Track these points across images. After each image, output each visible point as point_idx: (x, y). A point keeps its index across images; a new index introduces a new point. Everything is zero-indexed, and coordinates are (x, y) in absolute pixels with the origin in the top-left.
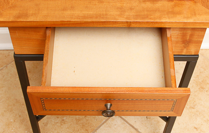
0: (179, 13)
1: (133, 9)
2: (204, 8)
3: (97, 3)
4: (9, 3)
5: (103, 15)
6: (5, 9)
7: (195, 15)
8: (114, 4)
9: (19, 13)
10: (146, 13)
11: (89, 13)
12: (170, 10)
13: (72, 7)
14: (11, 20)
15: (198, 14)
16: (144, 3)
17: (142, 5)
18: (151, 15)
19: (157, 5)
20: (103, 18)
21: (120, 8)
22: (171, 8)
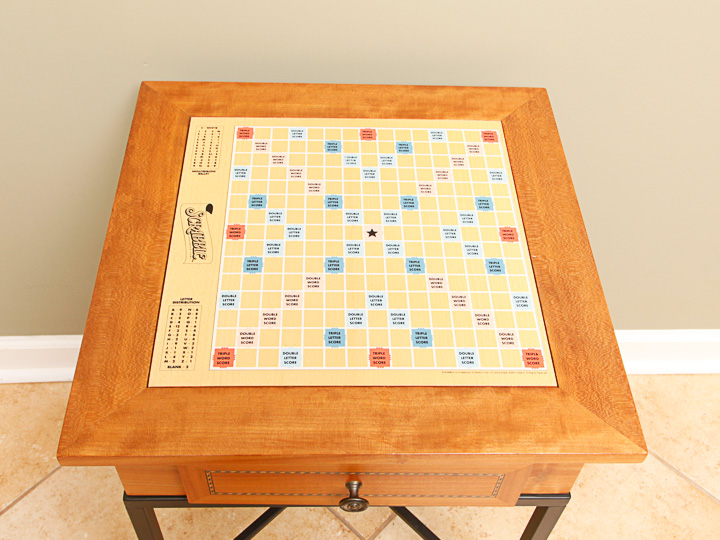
0: (524, 428)
1: (413, 416)
2: (585, 409)
3: (324, 401)
4: (112, 402)
5: (339, 436)
6: (101, 421)
7: (564, 432)
8: (367, 402)
9: (136, 432)
10: (443, 427)
11: (306, 429)
12: (503, 419)
13: (263, 413)
14: (113, 454)
15: (572, 431)
16: (439, 398)
17: (433, 404)
18: (457, 436)
19: (470, 403)
20: (338, 444)
21: (380, 415)
22: (504, 412)
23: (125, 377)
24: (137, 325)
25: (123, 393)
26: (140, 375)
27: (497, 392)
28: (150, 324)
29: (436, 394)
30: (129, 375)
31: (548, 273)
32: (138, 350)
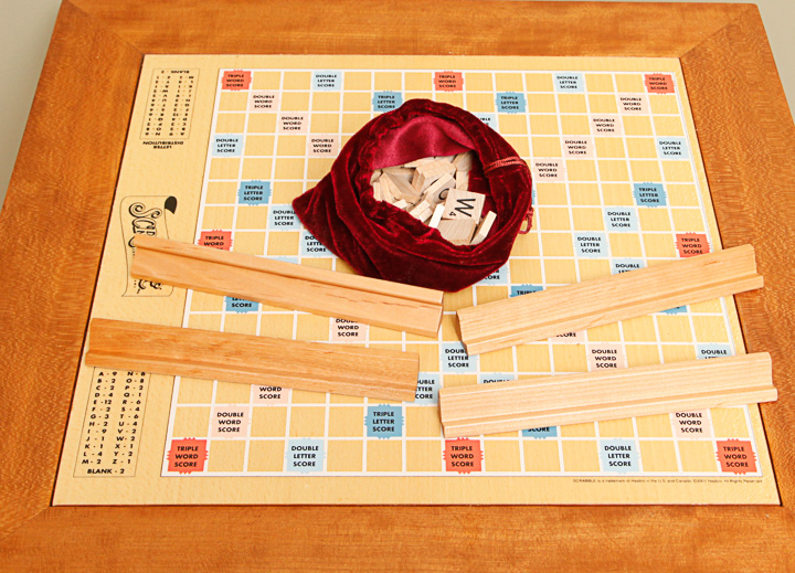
1: (521, 558)
3: (363, 531)
8: (440, 532)
12: (683, 561)
13: (254, 552)
16: (568, 525)
17: (559, 537)
19: (624, 534)
21: (463, 555)
22: (685, 549)
23: (12, 488)
24: (37, 399)
25: (7, 516)
26: (38, 485)
27: (672, 516)
28: (60, 398)
29: (563, 519)
30: (20, 485)
31: (762, 310)
32: (36, 441)
